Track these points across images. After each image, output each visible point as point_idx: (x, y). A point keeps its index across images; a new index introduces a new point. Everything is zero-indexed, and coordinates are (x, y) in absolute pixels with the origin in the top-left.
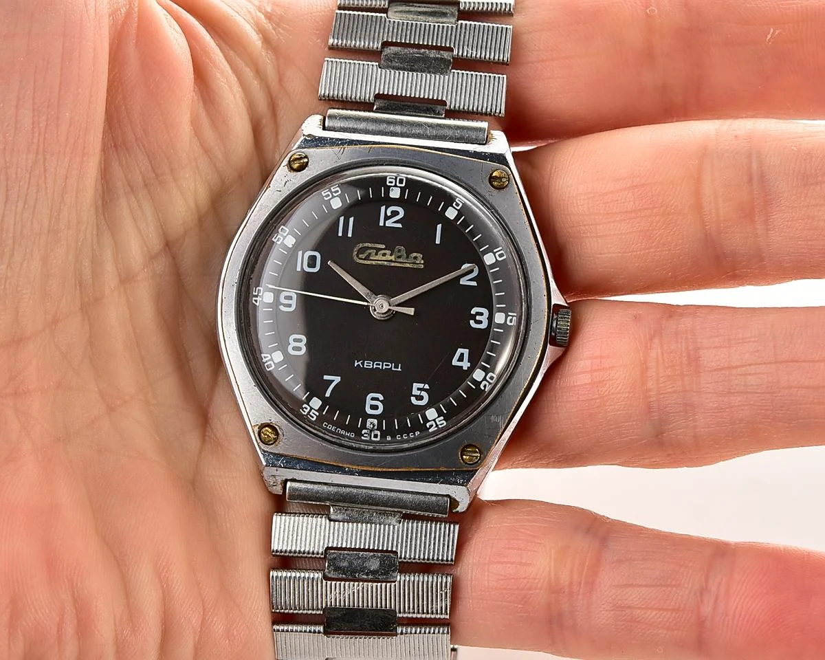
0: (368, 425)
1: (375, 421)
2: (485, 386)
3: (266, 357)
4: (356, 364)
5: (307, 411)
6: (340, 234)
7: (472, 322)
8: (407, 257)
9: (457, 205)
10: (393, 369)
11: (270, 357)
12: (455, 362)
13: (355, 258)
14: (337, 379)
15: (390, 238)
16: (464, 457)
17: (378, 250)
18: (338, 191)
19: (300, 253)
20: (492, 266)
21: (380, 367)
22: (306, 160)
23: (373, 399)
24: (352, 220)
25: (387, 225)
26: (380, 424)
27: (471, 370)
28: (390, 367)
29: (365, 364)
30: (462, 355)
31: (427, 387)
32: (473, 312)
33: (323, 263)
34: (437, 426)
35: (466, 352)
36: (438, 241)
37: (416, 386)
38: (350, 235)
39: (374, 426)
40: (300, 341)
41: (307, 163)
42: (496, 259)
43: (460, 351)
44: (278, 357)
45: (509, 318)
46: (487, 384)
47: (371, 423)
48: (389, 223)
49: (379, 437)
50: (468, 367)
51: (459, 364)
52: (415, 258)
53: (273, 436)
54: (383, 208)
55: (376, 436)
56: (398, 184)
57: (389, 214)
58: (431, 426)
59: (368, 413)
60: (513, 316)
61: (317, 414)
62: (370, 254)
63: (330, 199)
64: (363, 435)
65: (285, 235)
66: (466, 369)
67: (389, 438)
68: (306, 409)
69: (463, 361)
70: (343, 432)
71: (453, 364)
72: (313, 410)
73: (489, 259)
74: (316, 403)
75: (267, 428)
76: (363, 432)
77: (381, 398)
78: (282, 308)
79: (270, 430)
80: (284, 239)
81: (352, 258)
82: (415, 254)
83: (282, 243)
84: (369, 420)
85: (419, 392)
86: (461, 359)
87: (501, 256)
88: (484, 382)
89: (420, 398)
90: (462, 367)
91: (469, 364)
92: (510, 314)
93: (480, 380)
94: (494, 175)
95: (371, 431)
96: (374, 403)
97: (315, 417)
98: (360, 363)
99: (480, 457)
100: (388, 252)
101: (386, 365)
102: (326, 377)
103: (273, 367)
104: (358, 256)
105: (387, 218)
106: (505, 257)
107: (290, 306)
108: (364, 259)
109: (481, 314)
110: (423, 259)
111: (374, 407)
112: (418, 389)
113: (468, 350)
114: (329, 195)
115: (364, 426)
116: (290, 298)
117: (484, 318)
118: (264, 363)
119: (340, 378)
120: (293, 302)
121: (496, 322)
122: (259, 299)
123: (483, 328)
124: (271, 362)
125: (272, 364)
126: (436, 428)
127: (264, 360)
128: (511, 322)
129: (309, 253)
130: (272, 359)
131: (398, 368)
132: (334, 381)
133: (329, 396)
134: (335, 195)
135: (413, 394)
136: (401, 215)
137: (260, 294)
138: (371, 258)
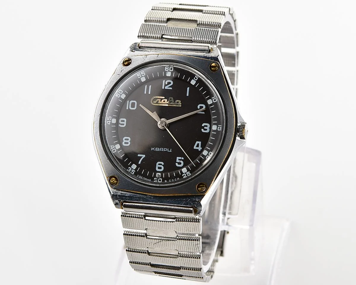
1: (160, 174)
2: (208, 158)
3: (112, 147)
4: (152, 149)
5: (130, 170)
6: (145, 93)
8: (174, 102)
9: (196, 78)
10: (168, 151)
11: (114, 147)
12: (195, 147)
13: (152, 103)
15: (167, 94)
16: (199, 189)
17: (162, 99)
18: (144, 74)
19: (128, 102)
20: (211, 105)
21: (162, 150)
23: (159, 164)
24: (150, 86)
25: (165, 88)
26: (162, 175)
27: (202, 151)
28: (166, 150)
29: (156, 149)
30: (198, 144)
31: (183, 158)
32: (203, 125)
33: (138, 105)
35: (200, 143)
36: (188, 95)
37: (178, 158)
38: (149, 93)
39: (159, 176)
41: (131, 62)
42: (213, 102)
43: (197, 142)
44: (118, 146)
49: (161, 181)
52: (178, 102)
53: (115, 182)
54: (164, 81)
56: (170, 70)
57: (166, 84)
58: (184, 176)
59: (157, 170)
60: (220, 127)
61: (135, 171)
62: (158, 101)
63: (141, 78)
64: (154, 180)
65: (121, 93)
66: (200, 150)
67: (166, 181)
68: (130, 169)
69: (198, 147)
70: (146, 179)
72: (133, 170)
73: (210, 102)
74: (134, 166)
75: (113, 178)
76: (155, 179)
77: (163, 163)
78: (120, 125)
80: (121, 95)
81: (150, 103)
82: (177, 101)
83: (120, 97)
84: (157, 174)
86: (198, 146)
87: (215, 100)
88: (208, 156)
89: (180, 163)
90: (198, 149)
91: (201, 148)
92: (219, 126)
93: (206, 155)
94: (212, 65)
95: (158, 178)
96: (160, 166)
97: (134, 173)
98: (153, 149)
99: (206, 189)
100: (166, 100)
101: (165, 149)
102: (139, 155)
104: (153, 102)
107: (123, 124)
108: (156, 103)
109: (206, 126)
110: (181, 103)
111: (160, 168)
112: (179, 160)
113: (201, 142)
114: (140, 76)
115: (155, 176)
116: (123, 121)
117: (208, 128)
118: (111, 150)
119: (145, 155)
120: (125, 123)
121: (213, 129)
122: (110, 122)
123: (207, 132)
124: (115, 149)
125: (115, 150)
126: (186, 176)
127: (112, 148)
128: (219, 129)
129: (132, 101)
130: (115, 148)
131: (170, 150)
132: (142, 157)
133: (140, 163)
134: (143, 76)
135: (177, 162)
136: (172, 84)
137: (110, 120)
138: (159, 103)
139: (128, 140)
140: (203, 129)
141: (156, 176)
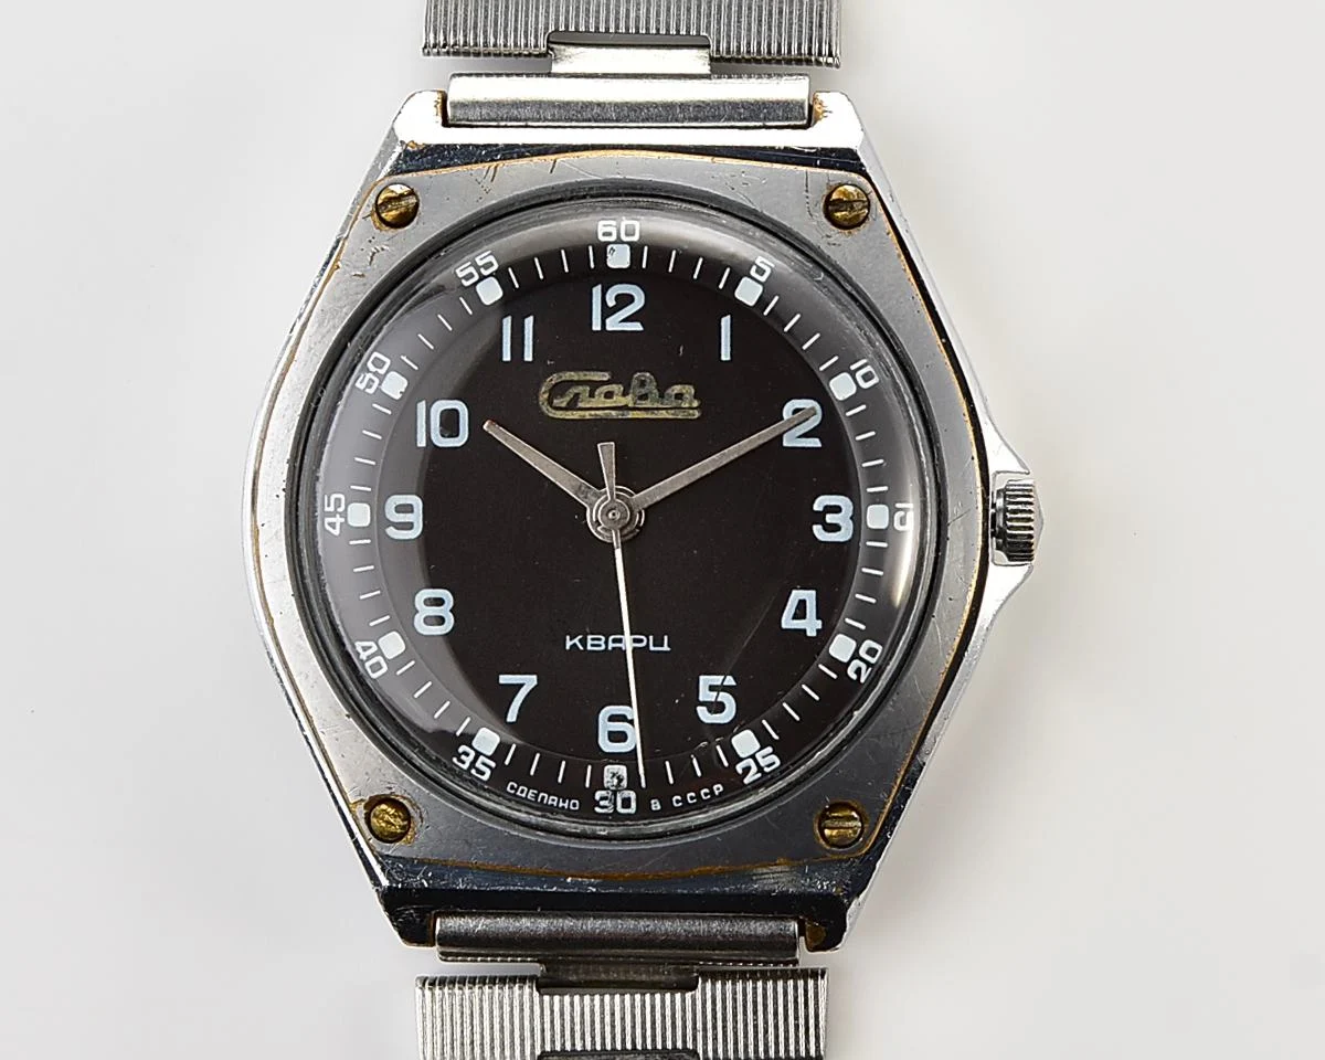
0: (607, 779)
1: (622, 770)
2: (858, 672)
3: (362, 649)
4: (568, 644)
5: (468, 760)
6: (507, 357)
7: (817, 530)
9: (760, 271)
10: (652, 648)
11: (375, 648)
12: (787, 622)
13: (545, 408)
14: (530, 681)
15: (618, 356)
16: (827, 832)
17: (595, 385)
18: (491, 264)
19: (422, 406)
20: (851, 402)
21: (622, 646)
22: (412, 200)
23: (613, 718)
24: (529, 322)
25: (609, 328)
26: (633, 776)
27: (826, 635)
28: (644, 644)
29: (589, 642)
30: (802, 604)
31: (730, 681)
32: (818, 506)
33: (475, 426)
34: (760, 769)
35: (810, 596)
36: (725, 356)
37: (705, 681)
38: (528, 357)
39: (620, 780)
41: (417, 205)
42: (858, 387)
43: (796, 595)
44: (394, 644)
45: (898, 515)
46: (863, 666)
47: (614, 775)
48: (613, 324)
49: (633, 804)
50: (818, 631)
51: (798, 624)
52: (679, 396)
53: (399, 822)
54: (597, 291)
55: (626, 803)
56: (624, 238)
57: (611, 303)
58: (747, 770)
59: (606, 750)
60: (905, 510)
61: (493, 764)
62: (577, 395)
63: (475, 284)
64: (597, 804)
65: (382, 371)
66: (814, 634)
67: (656, 806)
68: (467, 754)
69: (804, 617)
70: (552, 800)
71: (784, 626)
72: (482, 758)
73: (841, 388)
74: (488, 740)
75: (384, 807)
76: (598, 795)
77: (633, 715)
78: (392, 532)
79: (392, 811)
80: (381, 382)
81: (538, 407)
82: (677, 389)
83: (379, 389)
84: (609, 769)
85: (715, 697)
86: (800, 613)
87: (867, 377)
88: (856, 663)
89: (717, 707)
90: (805, 631)
91: (820, 622)
92: (899, 506)
93: (845, 660)
94: (834, 196)
95: (615, 793)
96: (616, 725)
97: (488, 772)
98: (576, 641)
99: (863, 827)
100: (617, 388)
101: (635, 642)
102: (504, 679)
103: (385, 668)
104: (550, 403)
105: (607, 312)
106: (875, 380)
107: (409, 526)
108: (566, 409)
109: (836, 509)
110: (695, 397)
111: (618, 737)
112: (712, 688)
113: (814, 592)
114: (472, 275)
115: (598, 782)
116: (408, 509)
117: (843, 519)
118: (363, 662)
119: (535, 677)
120: (417, 518)
121: (870, 525)
122: (338, 520)
123: (842, 540)
124: (379, 658)
125: (382, 662)
126: (759, 775)
127: (363, 656)
128: (903, 522)
129: (440, 406)
130: (379, 652)
131: (662, 645)
132: (522, 685)
133: (514, 719)
134: (485, 272)
135: (701, 699)
136: (639, 302)
137: (341, 510)
138: (580, 405)
139: (439, 602)
140: (820, 527)
141: (606, 785)
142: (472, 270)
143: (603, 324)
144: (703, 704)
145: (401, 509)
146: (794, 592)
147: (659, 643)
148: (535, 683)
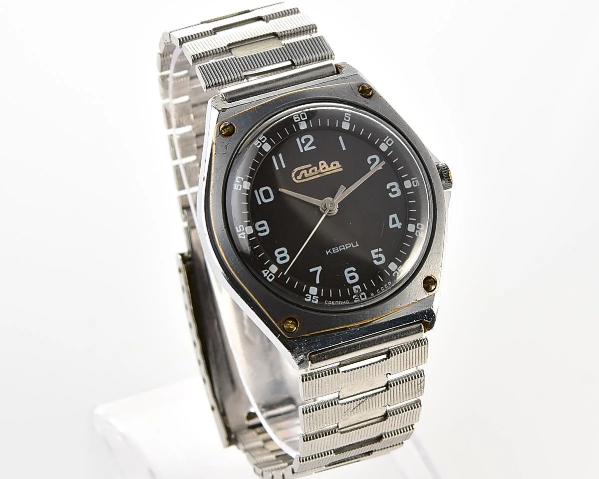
0: (355, 291)
1: (358, 287)
2: (418, 234)
4: (327, 253)
6: (277, 169)
7: (390, 194)
8: (329, 167)
9: (347, 119)
10: (353, 247)
11: (268, 272)
12: (391, 226)
13: (295, 180)
14: (319, 268)
15: (312, 158)
17: (308, 169)
18: (264, 139)
19: (256, 191)
20: (388, 151)
21: (344, 248)
22: (232, 126)
23: (349, 272)
24: (280, 155)
25: (306, 150)
26: (362, 287)
27: (405, 226)
28: (350, 246)
30: (394, 219)
31: (380, 250)
32: (388, 187)
33: (275, 192)
34: (400, 273)
35: (395, 216)
36: (344, 149)
37: (373, 252)
40: (283, 252)
42: (388, 146)
43: (391, 217)
44: (274, 268)
45: (413, 182)
46: (420, 232)
47: (356, 289)
48: (307, 148)
49: (365, 296)
50: (401, 226)
51: (395, 226)
52: (335, 165)
53: (294, 325)
54: (298, 140)
55: (363, 297)
56: (302, 119)
57: (303, 142)
58: (396, 275)
59: (351, 283)
60: (415, 180)
61: (318, 297)
62: (304, 174)
63: (261, 146)
64: (354, 299)
65: (242, 182)
66: (400, 227)
67: (372, 294)
68: (309, 297)
69: (396, 223)
70: (340, 303)
72: (314, 296)
73: (383, 147)
74: (313, 290)
75: (287, 321)
77: (354, 269)
78: (260, 234)
79: (291, 322)
80: (242, 186)
81: (293, 181)
82: (333, 163)
83: (242, 188)
84: (354, 288)
85: (378, 256)
86: (394, 222)
87: (390, 142)
88: (417, 231)
89: (379, 259)
90: (397, 227)
91: (401, 223)
92: (412, 179)
93: (414, 231)
94: (361, 89)
95: (359, 295)
96: (351, 274)
97: (317, 300)
99: (436, 283)
100: (315, 168)
101: (347, 246)
102: (311, 270)
103: (274, 277)
104: (296, 178)
105: (303, 145)
106: (393, 142)
107: (265, 231)
108: (301, 179)
109: (394, 187)
110: (340, 164)
111: (352, 278)
112: (376, 254)
113: (396, 214)
114: (259, 144)
115: (352, 293)
116: (262, 225)
117: (397, 189)
118: (266, 277)
119: (320, 267)
120: (266, 227)
121: (406, 187)
122: (244, 233)
123: (399, 196)
124: (271, 274)
125: (273, 275)
127: (266, 274)
128: (415, 184)
129: (262, 190)
130: (270, 272)
132: (317, 270)
133: (319, 282)
134: (263, 142)
135: (374, 258)
136: (312, 140)
137: (243, 230)
138: (306, 177)
142: (259, 142)
143: (304, 150)
144: (375, 259)
145: (260, 226)
146: (390, 216)
147: (355, 244)
148: (321, 268)
